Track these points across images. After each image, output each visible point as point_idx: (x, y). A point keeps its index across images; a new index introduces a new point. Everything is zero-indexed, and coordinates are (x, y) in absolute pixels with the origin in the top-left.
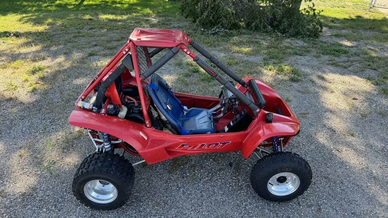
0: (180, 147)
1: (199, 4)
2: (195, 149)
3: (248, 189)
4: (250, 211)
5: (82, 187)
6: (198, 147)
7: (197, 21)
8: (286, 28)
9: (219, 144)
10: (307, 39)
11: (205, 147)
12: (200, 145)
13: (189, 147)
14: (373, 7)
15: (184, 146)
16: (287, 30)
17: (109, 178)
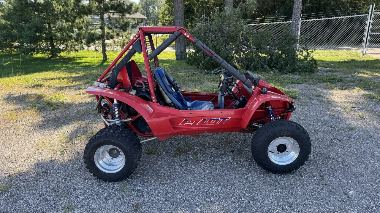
0: (183, 123)
2: (197, 125)
3: (250, 166)
4: (252, 181)
5: (93, 153)
6: (200, 122)
7: (201, 64)
8: (282, 66)
9: (220, 120)
10: (303, 74)
11: (206, 122)
12: (201, 120)
13: (192, 122)
14: (366, 53)
15: (187, 122)
16: (284, 68)
17: (119, 143)
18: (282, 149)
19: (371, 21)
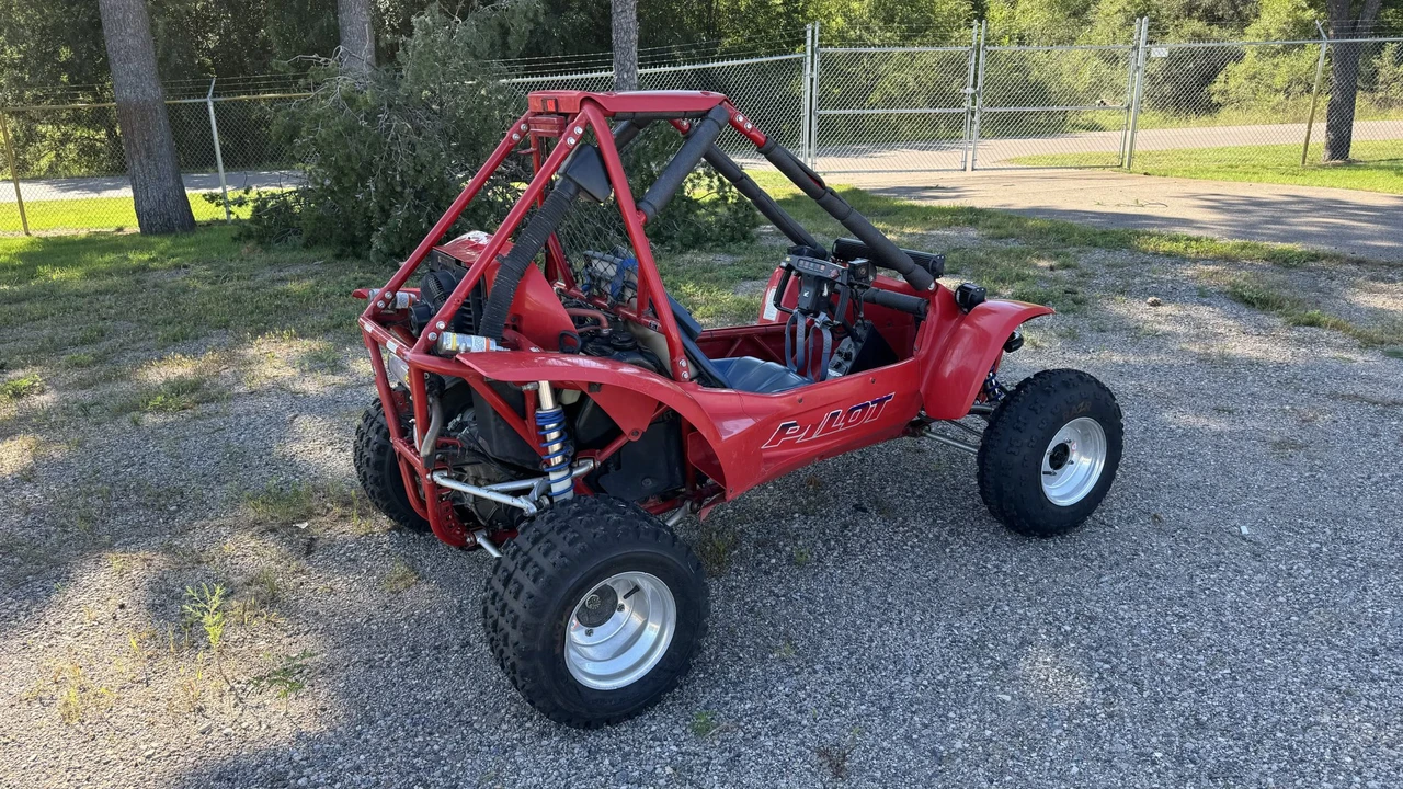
0: (776, 440)
1: (370, 183)
2: (814, 437)
3: (962, 537)
4: (1021, 574)
5: (562, 621)
6: (823, 425)
8: (660, 228)
9: (871, 406)
10: (733, 247)
11: (838, 422)
12: (827, 416)
13: (801, 430)
15: (787, 433)
16: (665, 233)
17: (662, 553)
18: (1061, 457)
19: (815, 74)
